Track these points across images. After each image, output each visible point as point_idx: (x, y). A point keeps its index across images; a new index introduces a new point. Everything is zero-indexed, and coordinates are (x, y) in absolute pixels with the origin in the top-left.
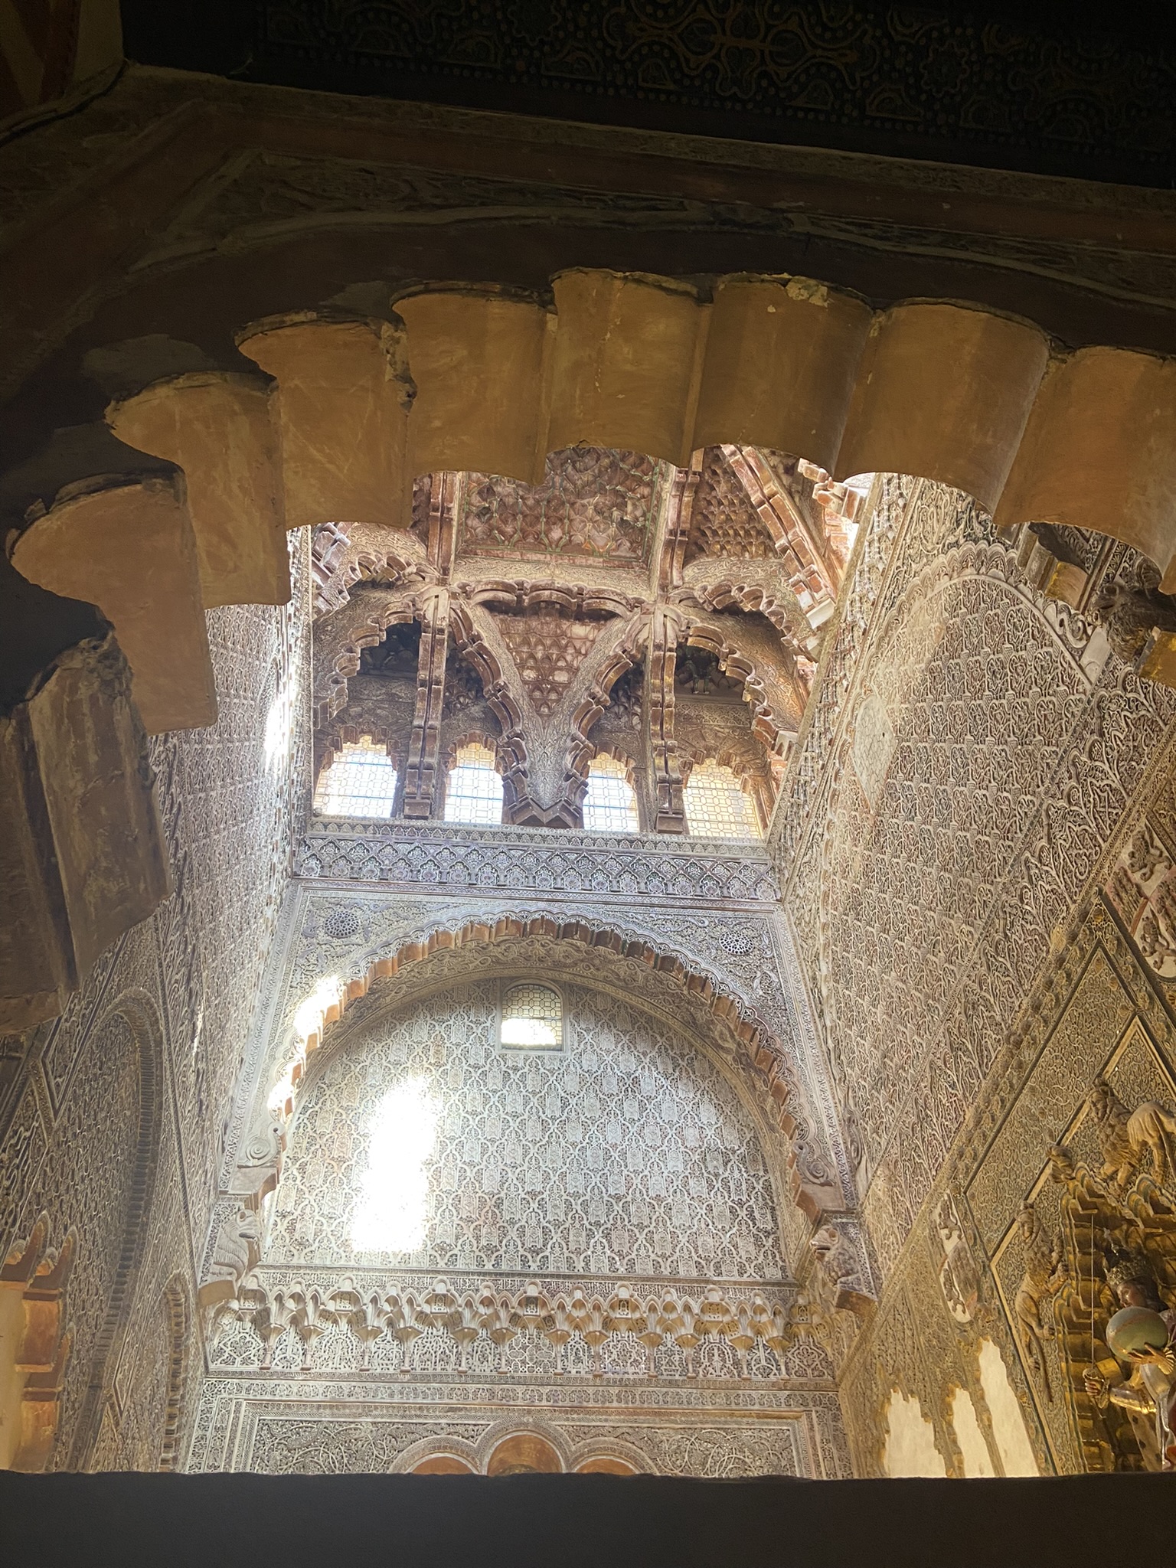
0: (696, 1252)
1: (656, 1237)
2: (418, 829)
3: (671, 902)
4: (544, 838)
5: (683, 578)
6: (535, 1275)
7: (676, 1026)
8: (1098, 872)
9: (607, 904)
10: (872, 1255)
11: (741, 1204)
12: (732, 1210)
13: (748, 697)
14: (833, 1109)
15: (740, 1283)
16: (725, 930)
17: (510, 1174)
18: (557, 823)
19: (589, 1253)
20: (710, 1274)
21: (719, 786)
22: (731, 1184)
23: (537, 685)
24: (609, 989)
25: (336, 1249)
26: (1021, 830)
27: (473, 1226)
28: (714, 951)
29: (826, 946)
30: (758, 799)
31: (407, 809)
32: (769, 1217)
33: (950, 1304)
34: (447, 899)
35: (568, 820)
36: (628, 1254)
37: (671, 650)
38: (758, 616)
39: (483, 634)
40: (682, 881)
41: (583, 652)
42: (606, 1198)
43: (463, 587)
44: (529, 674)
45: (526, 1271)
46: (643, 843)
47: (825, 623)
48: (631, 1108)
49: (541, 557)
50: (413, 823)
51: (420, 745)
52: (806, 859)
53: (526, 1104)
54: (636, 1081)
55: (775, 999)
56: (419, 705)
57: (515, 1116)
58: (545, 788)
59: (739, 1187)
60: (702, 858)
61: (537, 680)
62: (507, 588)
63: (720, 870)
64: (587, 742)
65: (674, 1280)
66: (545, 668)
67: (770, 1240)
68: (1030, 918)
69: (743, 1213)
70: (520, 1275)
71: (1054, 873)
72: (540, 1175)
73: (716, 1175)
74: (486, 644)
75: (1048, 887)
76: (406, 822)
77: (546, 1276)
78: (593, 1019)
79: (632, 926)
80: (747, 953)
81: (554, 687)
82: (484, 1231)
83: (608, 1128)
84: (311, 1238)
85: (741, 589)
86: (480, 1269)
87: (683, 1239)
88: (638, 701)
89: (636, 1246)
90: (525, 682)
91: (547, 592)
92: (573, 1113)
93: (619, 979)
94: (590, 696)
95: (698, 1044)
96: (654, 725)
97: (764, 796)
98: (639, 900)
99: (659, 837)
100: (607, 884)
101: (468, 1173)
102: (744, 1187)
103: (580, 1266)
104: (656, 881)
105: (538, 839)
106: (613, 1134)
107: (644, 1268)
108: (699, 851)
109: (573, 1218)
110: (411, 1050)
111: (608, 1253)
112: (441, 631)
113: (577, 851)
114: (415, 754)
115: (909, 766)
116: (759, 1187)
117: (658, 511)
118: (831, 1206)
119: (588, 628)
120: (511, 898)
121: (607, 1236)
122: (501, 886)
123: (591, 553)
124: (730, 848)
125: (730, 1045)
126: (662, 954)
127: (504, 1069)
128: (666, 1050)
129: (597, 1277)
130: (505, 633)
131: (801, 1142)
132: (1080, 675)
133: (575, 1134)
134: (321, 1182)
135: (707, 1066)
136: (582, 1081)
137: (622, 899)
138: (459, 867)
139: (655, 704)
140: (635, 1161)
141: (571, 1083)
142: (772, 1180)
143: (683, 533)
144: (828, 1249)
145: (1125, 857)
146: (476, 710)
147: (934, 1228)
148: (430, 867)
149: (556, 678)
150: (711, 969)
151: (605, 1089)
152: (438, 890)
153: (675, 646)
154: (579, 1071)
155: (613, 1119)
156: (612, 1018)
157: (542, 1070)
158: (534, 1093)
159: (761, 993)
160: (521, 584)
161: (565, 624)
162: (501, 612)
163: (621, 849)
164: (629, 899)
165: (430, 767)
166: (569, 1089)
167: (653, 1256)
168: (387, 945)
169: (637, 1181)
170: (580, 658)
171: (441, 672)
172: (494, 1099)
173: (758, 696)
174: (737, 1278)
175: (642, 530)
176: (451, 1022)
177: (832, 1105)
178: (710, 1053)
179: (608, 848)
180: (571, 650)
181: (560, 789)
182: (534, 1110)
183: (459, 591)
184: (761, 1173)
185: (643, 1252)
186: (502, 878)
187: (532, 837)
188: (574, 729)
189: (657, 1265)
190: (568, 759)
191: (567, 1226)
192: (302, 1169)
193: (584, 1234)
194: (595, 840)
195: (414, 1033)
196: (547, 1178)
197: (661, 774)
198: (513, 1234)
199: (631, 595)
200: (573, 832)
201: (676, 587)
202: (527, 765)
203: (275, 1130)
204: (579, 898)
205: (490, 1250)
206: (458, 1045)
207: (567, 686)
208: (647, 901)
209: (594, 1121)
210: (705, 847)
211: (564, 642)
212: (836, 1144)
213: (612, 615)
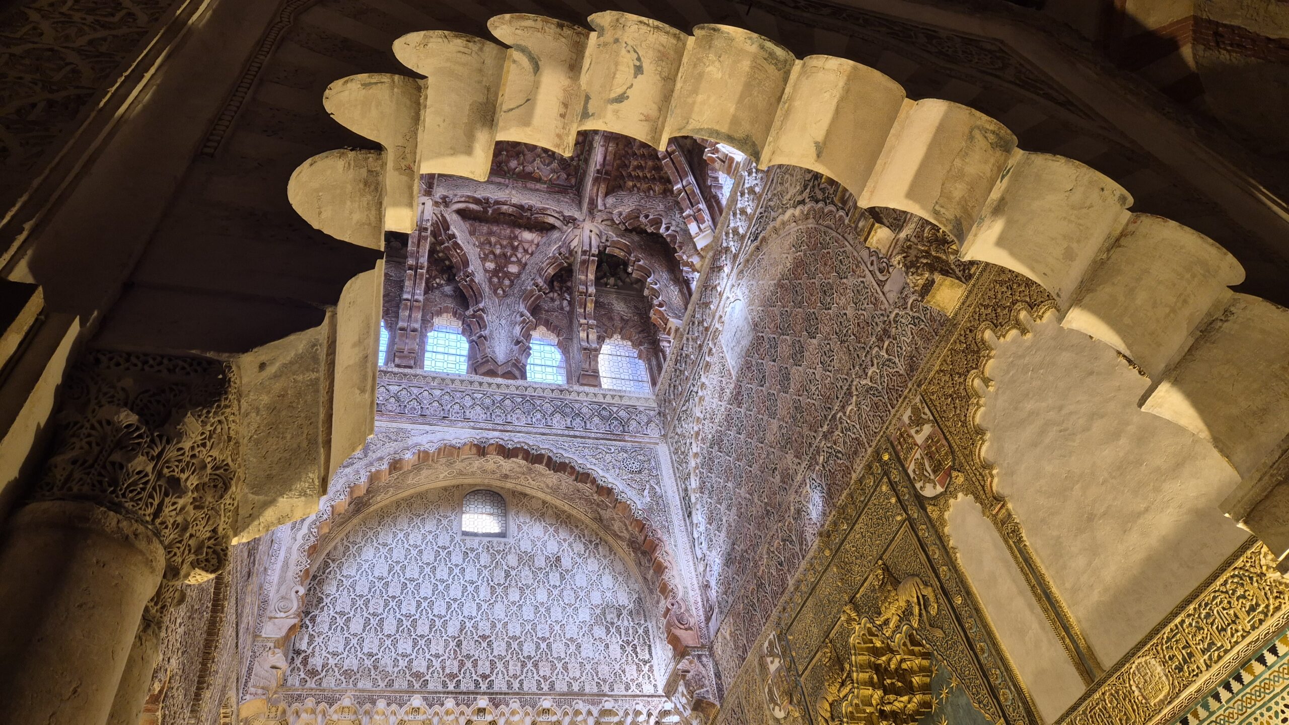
0: (597, 675)
1: (569, 666)
2: (405, 375)
3: (589, 434)
4: (499, 386)
5: (605, 205)
6: (484, 694)
7: (588, 521)
8: (887, 428)
9: (544, 434)
10: (718, 675)
11: (628, 643)
12: (622, 647)
13: (646, 292)
14: (695, 579)
15: (626, 696)
16: (625, 455)
17: (467, 623)
18: (508, 375)
19: (523, 677)
20: (606, 689)
21: (623, 354)
22: (622, 629)
23: (495, 272)
24: (540, 495)
25: (339, 677)
26: (837, 398)
27: (440, 660)
28: (617, 471)
29: (697, 468)
30: (650, 364)
31: (397, 360)
32: (647, 652)
33: (772, 706)
34: (427, 427)
35: (517, 373)
36: (550, 677)
37: (593, 255)
38: (657, 237)
39: (457, 234)
40: (596, 420)
41: (530, 251)
42: (535, 640)
43: (444, 198)
44: (491, 265)
45: (477, 691)
46: (570, 392)
47: (706, 246)
48: (554, 578)
49: (502, 180)
50: (401, 370)
51: (407, 313)
52: (684, 408)
53: (479, 574)
54: (558, 559)
55: (659, 503)
56: (407, 283)
57: (472, 583)
58: (501, 349)
59: (627, 633)
60: (610, 404)
61: (495, 269)
62: (477, 201)
63: (622, 414)
64: (531, 318)
65: (581, 694)
66: (503, 261)
67: (647, 667)
68: (840, 455)
69: (629, 649)
70: (473, 693)
71: (858, 427)
72: (489, 624)
73: (612, 623)
74: (459, 242)
75: (853, 436)
76: (396, 370)
77: (492, 694)
78: (528, 515)
79: (561, 451)
80: (640, 472)
81: (507, 275)
82: (448, 663)
83: (538, 591)
84: (320, 669)
85: (647, 216)
86: (444, 690)
87: (588, 667)
88: (570, 290)
89: (556, 672)
90: (486, 271)
91: (505, 207)
92: (514, 581)
93: (547, 486)
94: (534, 284)
95: (602, 534)
96: (580, 308)
97: (654, 362)
98: (566, 432)
99: (581, 389)
100: (544, 421)
101: (437, 623)
102: (631, 631)
103: (516, 685)
104: (578, 420)
105: (494, 386)
106: (542, 595)
107: (561, 686)
108: (608, 400)
109: (512, 654)
110: (395, 536)
111: (536, 677)
112: (426, 229)
113: (523, 397)
114: (403, 321)
115: (762, 350)
116: (641, 631)
117: (589, 154)
118: (691, 643)
119: (534, 235)
120: (474, 428)
121: (536, 665)
122: (467, 419)
123: (539, 180)
124: (630, 398)
125: (626, 535)
126: (581, 470)
127: (464, 550)
128: (580, 537)
129: (528, 694)
130: (472, 233)
131: (673, 601)
132: (882, 298)
133: (514, 595)
134: (327, 630)
135: (608, 549)
136: (520, 559)
137: (554, 431)
138: (436, 404)
139: (581, 293)
140: (557, 613)
141: (512, 560)
142: (650, 627)
143: (606, 173)
144: (689, 672)
145: (906, 419)
146: (448, 289)
147: (762, 658)
148: (414, 404)
149: (510, 270)
150: (615, 482)
151: (537, 564)
152: (420, 421)
153: (597, 252)
154: (518, 552)
155: (541, 585)
156: (543, 515)
157: (491, 551)
158: (485, 567)
159: (649, 499)
160: (487, 200)
161: (517, 231)
162: (470, 219)
163: (554, 396)
164: (559, 432)
165: (414, 330)
166: (510, 564)
167: (567, 679)
168: (381, 459)
169: (557, 628)
170: (528, 256)
171: (424, 260)
172: (457, 571)
173: (656, 294)
174: (625, 693)
175: (577, 168)
176: (425, 516)
177: (695, 576)
178: (610, 539)
179: (545, 395)
180: (521, 250)
181: (512, 351)
182: (485, 579)
183: (440, 201)
184: (642, 622)
185: (560, 676)
186: (467, 412)
187: (490, 385)
188: (522, 308)
189: (570, 685)
190: (518, 329)
191: (507, 659)
192: (313, 620)
193: (519, 664)
194: (535, 389)
195: (398, 523)
196: (494, 625)
197: (585, 344)
198: (469, 664)
199: (567, 213)
200: (520, 382)
201: (600, 211)
202: (485, 333)
203: (297, 592)
204: (524, 429)
205: (452, 676)
206: (430, 532)
207: (518, 275)
208: (572, 433)
209: (528, 587)
210: (613, 397)
211: (516, 244)
212: (696, 603)
213: (553, 227)
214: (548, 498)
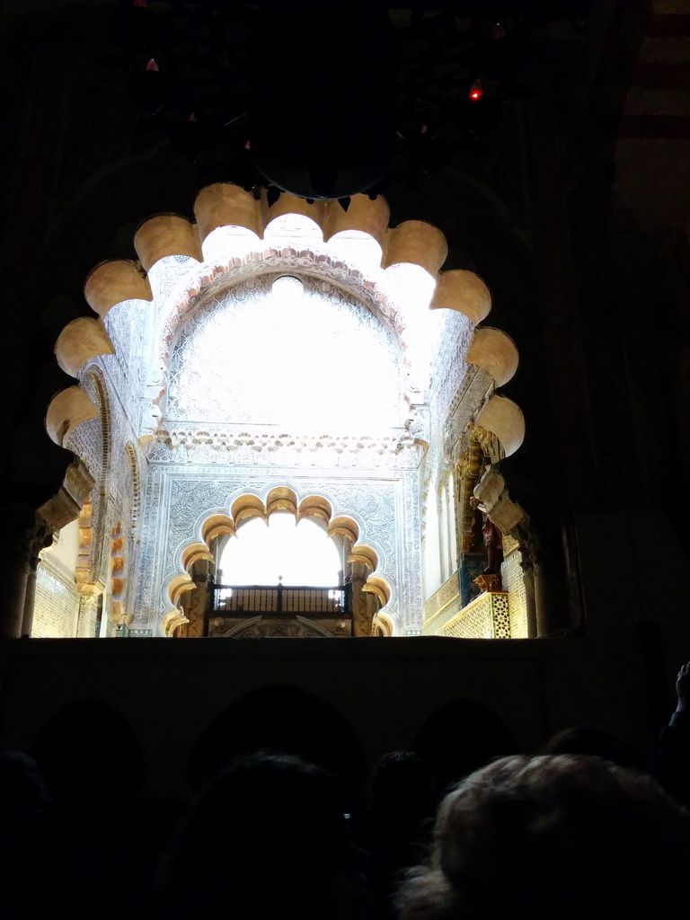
10: (430, 424)
25: (197, 414)
84: (186, 409)
118: (417, 402)
126: (352, 269)
134: (187, 384)
135: (377, 322)
144: (413, 421)
176: (246, 300)
195: (227, 307)
203: (162, 368)
214: (334, 282)
